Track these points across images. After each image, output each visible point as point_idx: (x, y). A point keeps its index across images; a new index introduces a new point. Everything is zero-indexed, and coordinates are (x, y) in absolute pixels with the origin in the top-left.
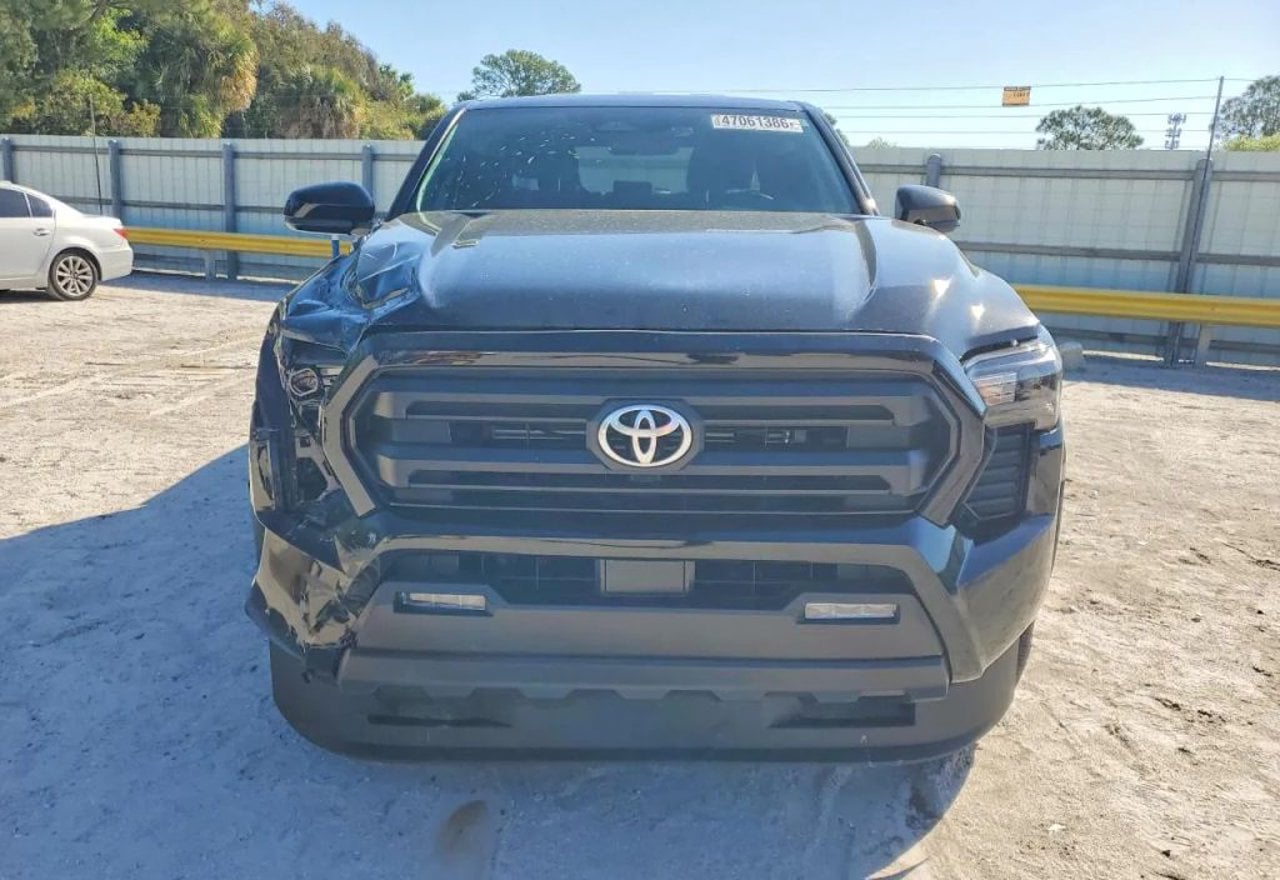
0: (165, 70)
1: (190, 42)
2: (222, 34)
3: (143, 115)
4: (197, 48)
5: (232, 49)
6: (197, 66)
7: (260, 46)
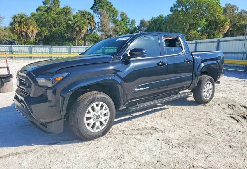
0: (210, 27)
1: (215, 21)
2: (222, 19)
3: (204, 36)
4: (217, 22)
5: (224, 22)
6: (216, 26)
7: (230, 20)
